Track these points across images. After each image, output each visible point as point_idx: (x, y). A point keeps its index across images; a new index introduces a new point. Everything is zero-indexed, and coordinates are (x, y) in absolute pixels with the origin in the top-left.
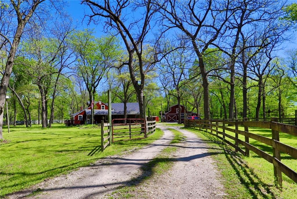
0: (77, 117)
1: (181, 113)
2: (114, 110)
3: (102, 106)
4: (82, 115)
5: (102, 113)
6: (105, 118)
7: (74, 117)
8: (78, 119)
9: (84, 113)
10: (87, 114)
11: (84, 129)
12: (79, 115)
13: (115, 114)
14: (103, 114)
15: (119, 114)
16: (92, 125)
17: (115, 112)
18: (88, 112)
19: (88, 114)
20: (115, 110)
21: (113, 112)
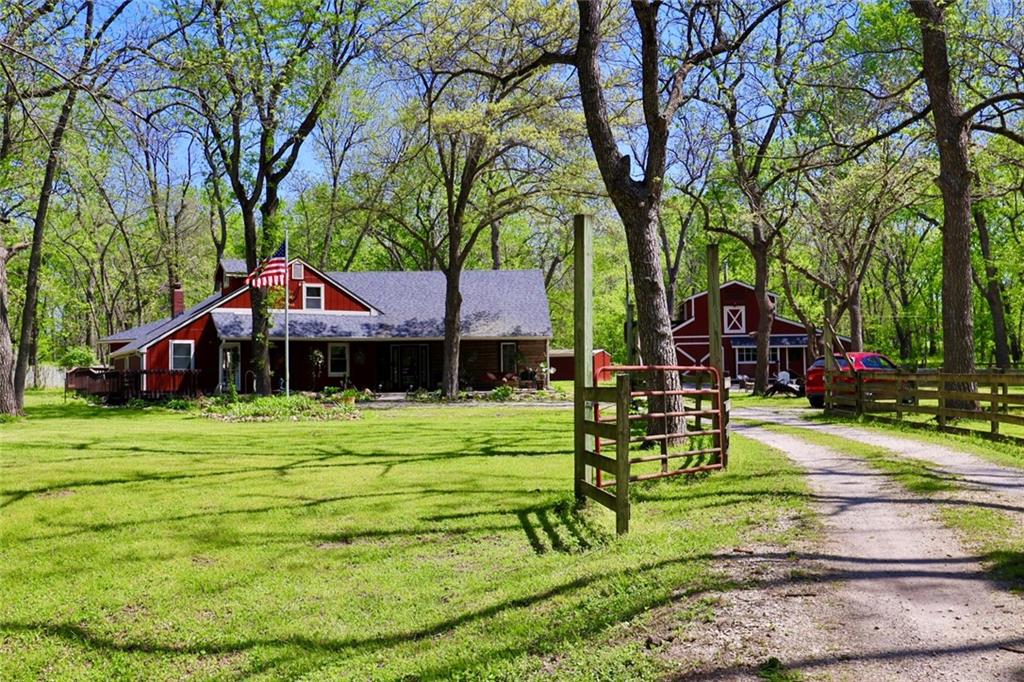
0: (159, 351)
1: (769, 335)
2: (374, 312)
3: (305, 286)
4: (191, 342)
5: (306, 327)
6: (326, 359)
7: (144, 350)
8: (171, 367)
9: (206, 332)
10: (223, 337)
11: (242, 419)
12: (177, 342)
13: (384, 336)
14: (319, 338)
15: (408, 338)
16: (289, 399)
17: (381, 326)
18: (226, 323)
19: (232, 337)
20: (381, 313)
21: (372, 322)
